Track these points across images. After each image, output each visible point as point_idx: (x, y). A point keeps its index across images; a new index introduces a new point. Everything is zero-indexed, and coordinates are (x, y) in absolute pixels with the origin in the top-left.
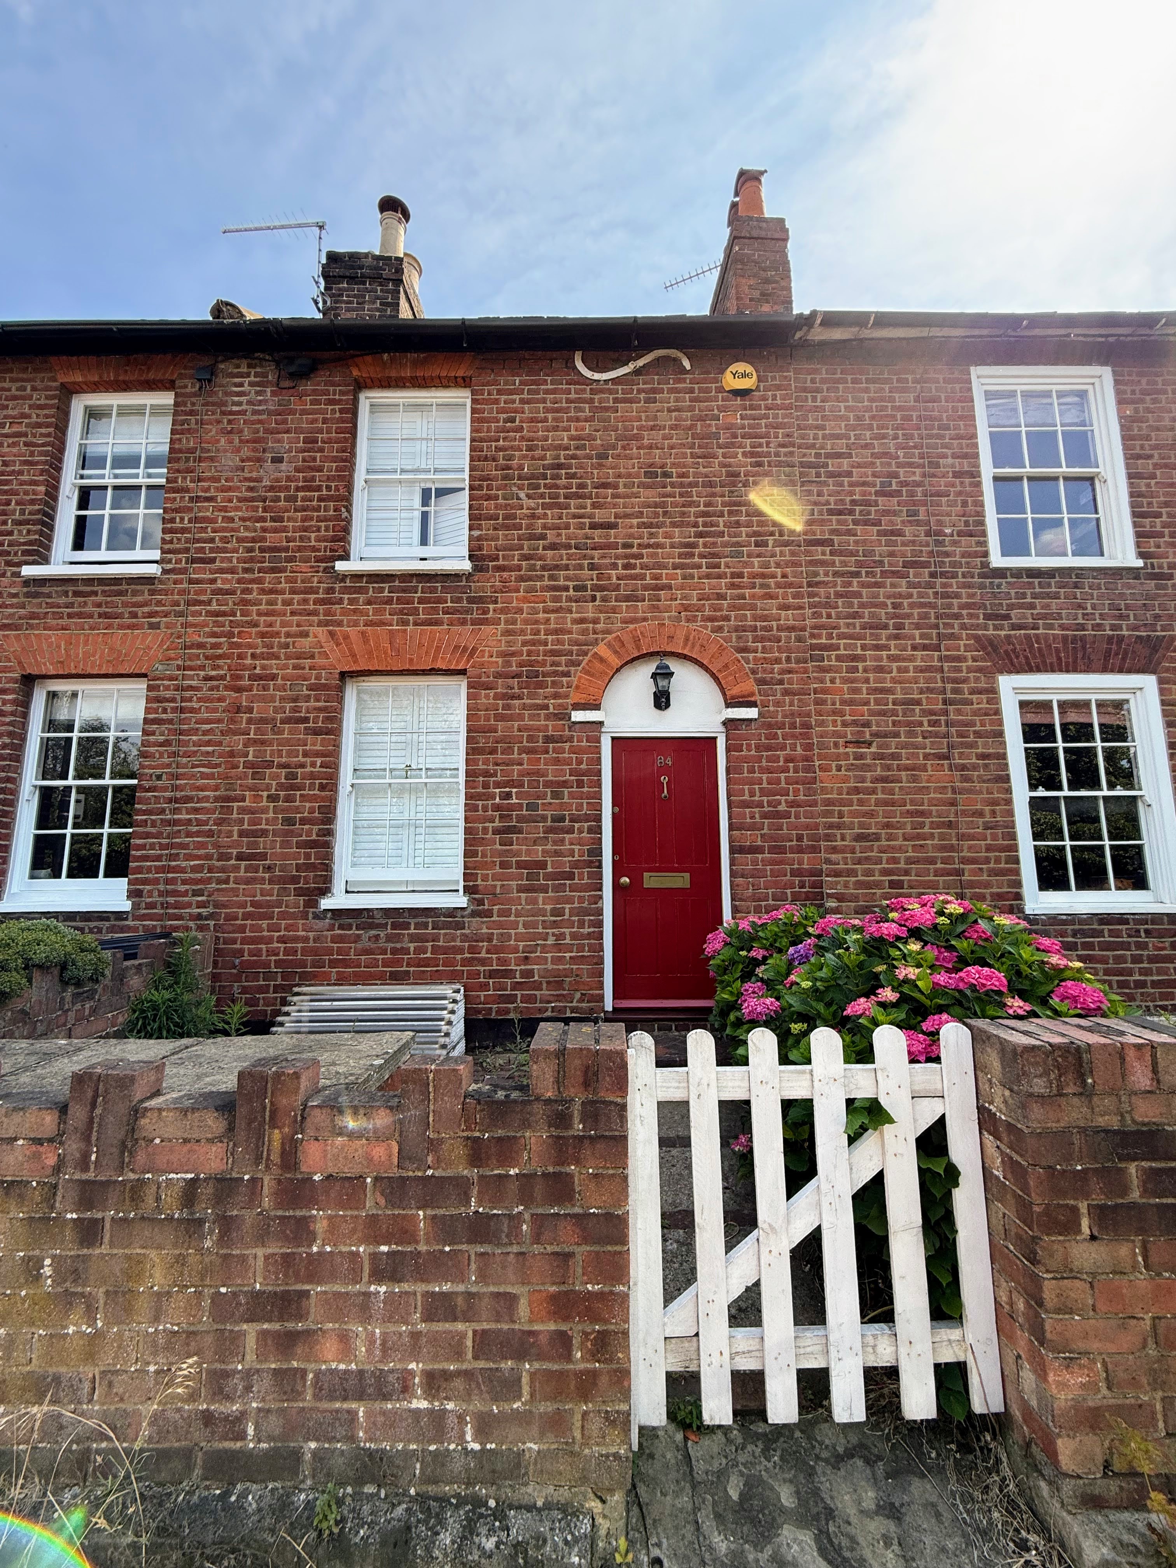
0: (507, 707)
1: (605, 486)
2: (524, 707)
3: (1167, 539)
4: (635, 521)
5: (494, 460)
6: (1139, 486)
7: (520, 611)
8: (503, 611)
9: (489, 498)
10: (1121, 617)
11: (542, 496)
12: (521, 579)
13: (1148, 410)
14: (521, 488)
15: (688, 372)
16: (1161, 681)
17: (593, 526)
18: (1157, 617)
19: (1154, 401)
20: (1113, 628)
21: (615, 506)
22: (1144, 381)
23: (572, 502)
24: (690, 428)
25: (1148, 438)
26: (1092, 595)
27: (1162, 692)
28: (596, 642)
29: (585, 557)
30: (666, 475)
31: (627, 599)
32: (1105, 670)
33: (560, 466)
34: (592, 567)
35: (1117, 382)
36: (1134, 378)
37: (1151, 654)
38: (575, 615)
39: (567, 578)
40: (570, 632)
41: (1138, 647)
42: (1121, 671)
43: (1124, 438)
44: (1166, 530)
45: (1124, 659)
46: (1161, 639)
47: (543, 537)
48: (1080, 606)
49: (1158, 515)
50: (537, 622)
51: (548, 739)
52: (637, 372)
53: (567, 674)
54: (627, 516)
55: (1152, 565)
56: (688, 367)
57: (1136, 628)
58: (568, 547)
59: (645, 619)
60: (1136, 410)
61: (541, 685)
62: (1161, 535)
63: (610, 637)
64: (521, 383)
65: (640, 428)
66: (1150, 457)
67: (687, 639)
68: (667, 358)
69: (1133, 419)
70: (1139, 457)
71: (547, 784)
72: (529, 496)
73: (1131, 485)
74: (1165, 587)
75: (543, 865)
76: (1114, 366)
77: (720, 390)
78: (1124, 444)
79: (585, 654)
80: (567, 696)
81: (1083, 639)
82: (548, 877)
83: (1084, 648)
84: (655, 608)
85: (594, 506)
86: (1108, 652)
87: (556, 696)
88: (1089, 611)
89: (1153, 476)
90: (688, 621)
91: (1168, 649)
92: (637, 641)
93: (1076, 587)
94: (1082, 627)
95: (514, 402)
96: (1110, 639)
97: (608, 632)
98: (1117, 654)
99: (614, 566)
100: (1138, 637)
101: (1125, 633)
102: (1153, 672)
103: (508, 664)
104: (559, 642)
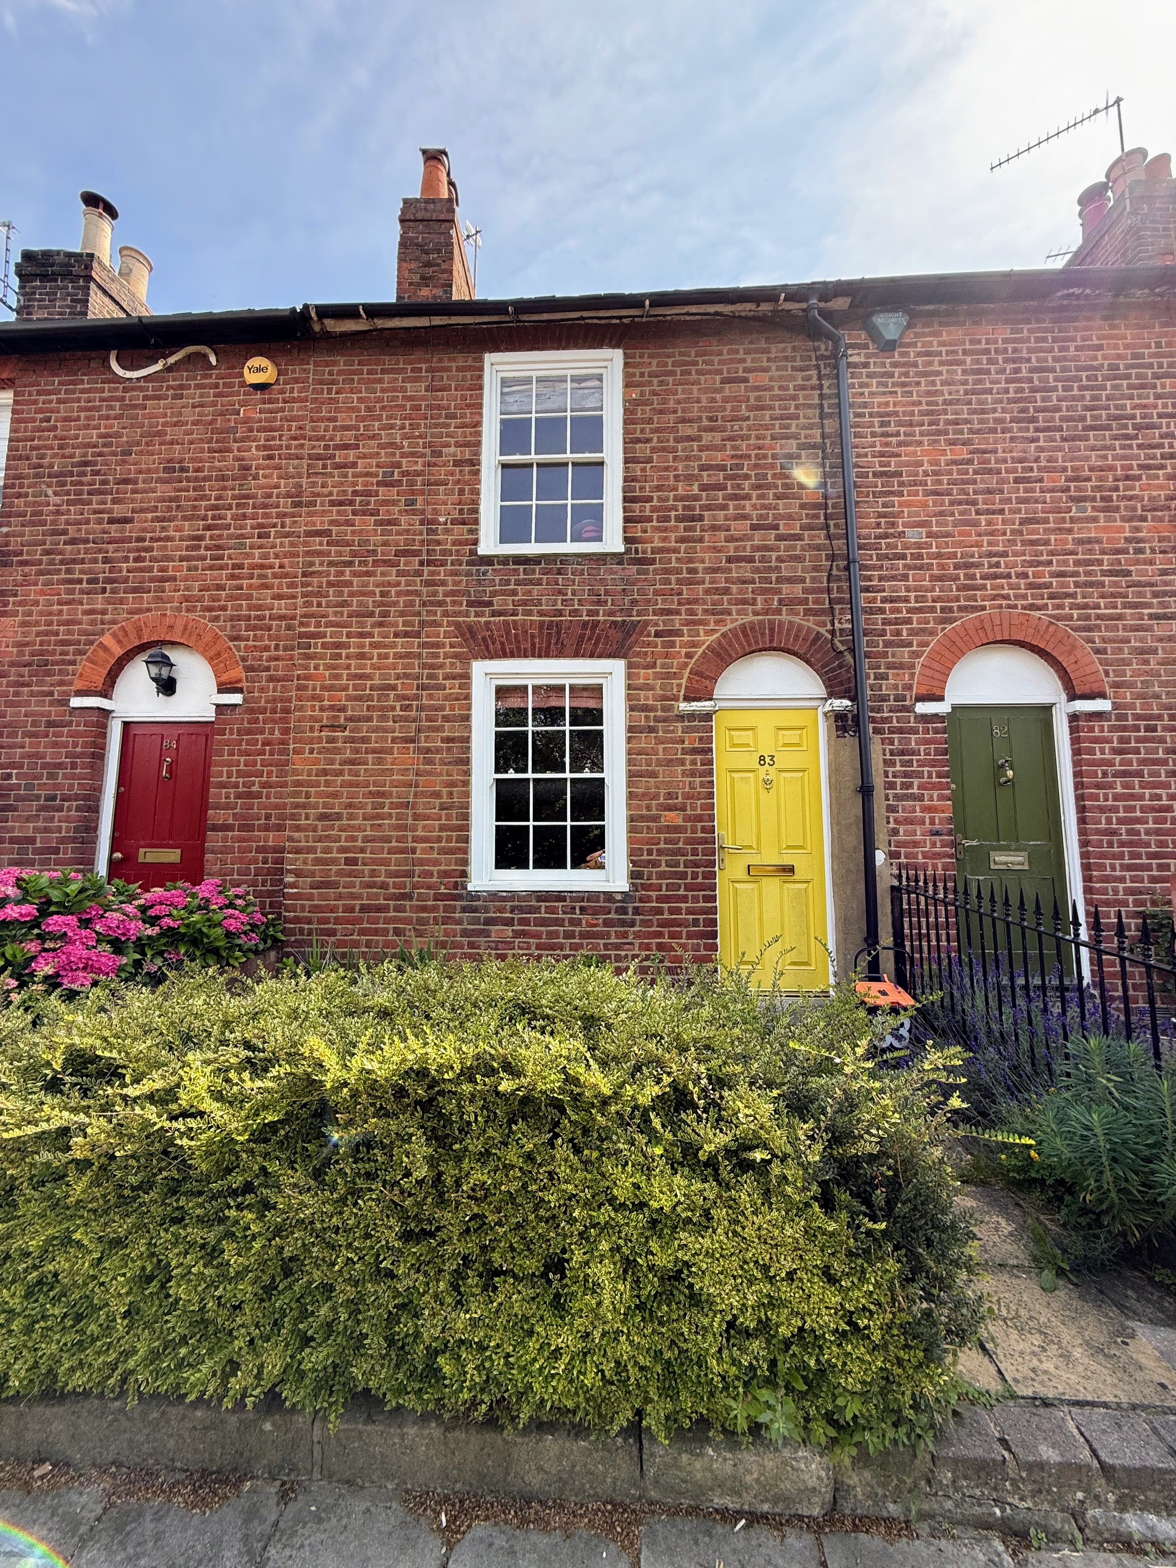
0: (17, 694)
1: (126, 481)
2: (32, 694)
3: (655, 523)
4: (150, 516)
5: (28, 459)
6: (634, 471)
7: (36, 603)
8: (21, 603)
9: (19, 495)
10: (599, 603)
11: (68, 493)
12: (41, 573)
13: (654, 393)
14: (49, 485)
15: (214, 368)
16: (630, 666)
17: (111, 521)
18: (634, 602)
19: (661, 383)
20: (590, 613)
21: (133, 501)
22: (654, 362)
23: (94, 498)
24: (210, 423)
25: (650, 421)
26: (574, 581)
27: (629, 676)
28: (102, 633)
29: (100, 551)
30: (183, 470)
31: (135, 590)
32: (576, 655)
33: (86, 464)
34: (106, 561)
35: (626, 365)
36: (647, 360)
37: (624, 639)
38: (86, 607)
39: (82, 572)
40: (80, 623)
41: (612, 632)
42: (592, 656)
43: (625, 422)
44: (655, 515)
45: (596, 644)
46: (635, 624)
47: (64, 532)
48: (560, 592)
49: (649, 499)
50: (50, 614)
51: (50, 724)
52: (169, 369)
53: (73, 663)
54: (142, 510)
55: (637, 550)
56: (214, 362)
57: (611, 613)
58: (86, 541)
59: (149, 610)
60: (642, 394)
61: (49, 673)
62: (649, 519)
63: (115, 627)
64: (60, 383)
65: (165, 425)
66: (648, 440)
67: (185, 629)
68: (197, 354)
69: (636, 403)
70: (638, 441)
71: (45, 766)
72: (56, 494)
73: (626, 469)
74: (646, 572)
75: (32, 841)
76: (625, 348)
77: (243, 384)
78: (624, 429)
79: (91, 643)
80: (71, 683)
81: (559, 625)
82: (37, 851)
83: (558, 633)
84: (159, 599)
85: (114, 501)
86: (582, 636)
87: (61, 683)
88: (569, 596)
89: (649, 460)
90: (188, 611)
91: (641, 634)
92: (139, 630)
93: (559, 573)
94: (560, 613)
95: (51, 402)
96: (585, 624)
97: (114, 622)
98: (590, 639)
99: (126, 559)
100: (614, 623)
101: (601, 618)
102: (624, 657)
103: (21, 653)
104: (70, 632)
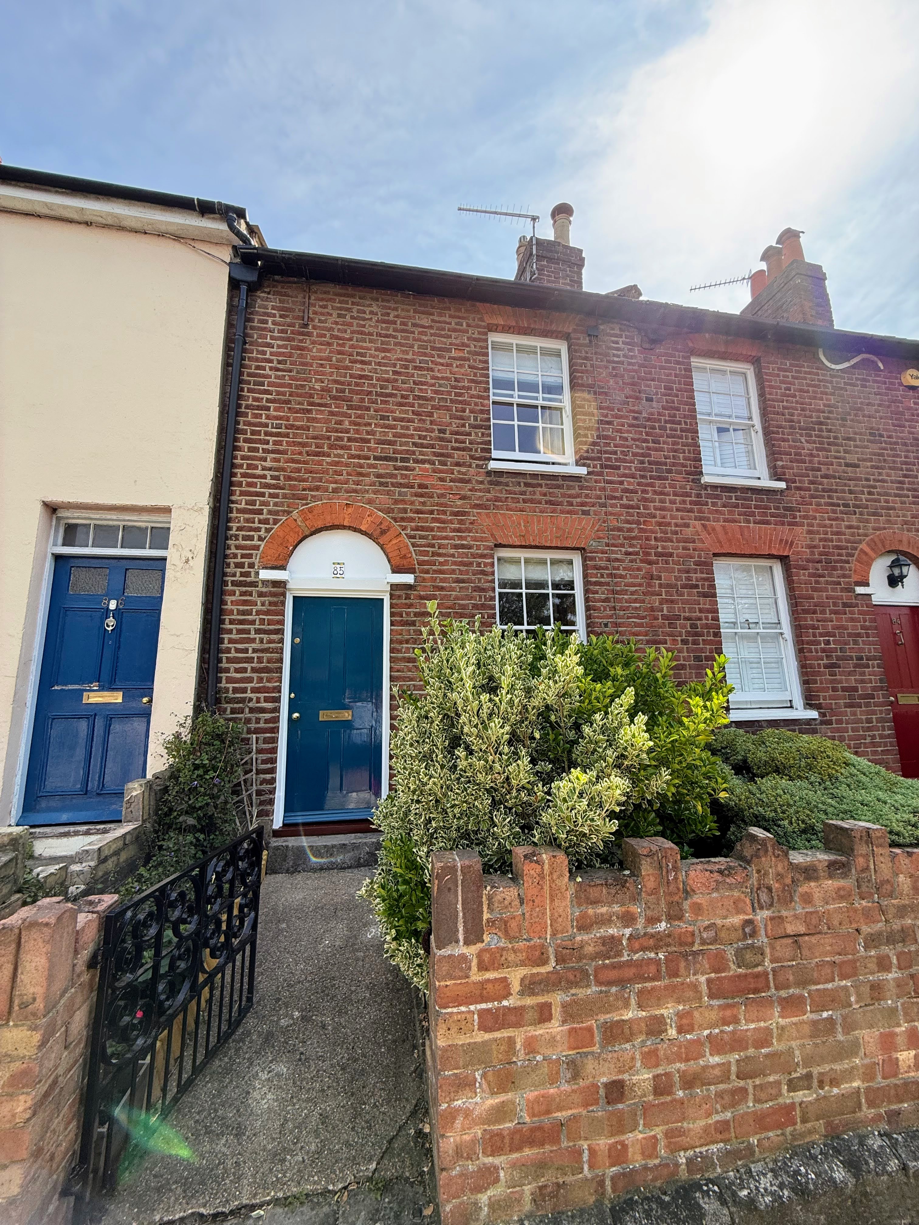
0: (817, 582)
1: (849, 439)
2: (827, 583)
4: (869, 464)
5: (783, 415)
7: (815, 518)
8: (805, 517)
9: (784, 440)
11: (815, 442)
12: (812, 497)
14: (801, 435)
15: (882, 371)
17: (847, 465)
21: (857, 453)
23: (832, 448)
24: (889, 407)
28: (860, 542)
29: (845, 485)
30: (881, 436)
31: (874, 514)
33: (821, 423)
34: (851, 492)
38: (846, 523)
39: (838, 498)
40: (845, 535)
47: (819, 470)
50: (825, 526)
51: (845, 605)
52: (853, 367)
53: (848, 562)
54: (864, 460)
56: (882, 368)
58: (835, 478)
59: (885, 528)
61: (834, 569)
63: (867, 539)
64: (791, 365)
65: (862, 403)
67: (909, 543)
68: (868, 360)
71: (850, 635)
72: (807, 441)
75: (855, 689)
77: (901, 384)
79: (856, 549)
80: (850, 577)
82: (861, 697)
84: (889, 522)
85: (846, 452)
87: (844, 576)
90: (908, 531)
92: (882, 542)
95: (788, 377)
97: (866, 535)
99: (863, 493)
103: (812, 553)
104: (840, 540)
